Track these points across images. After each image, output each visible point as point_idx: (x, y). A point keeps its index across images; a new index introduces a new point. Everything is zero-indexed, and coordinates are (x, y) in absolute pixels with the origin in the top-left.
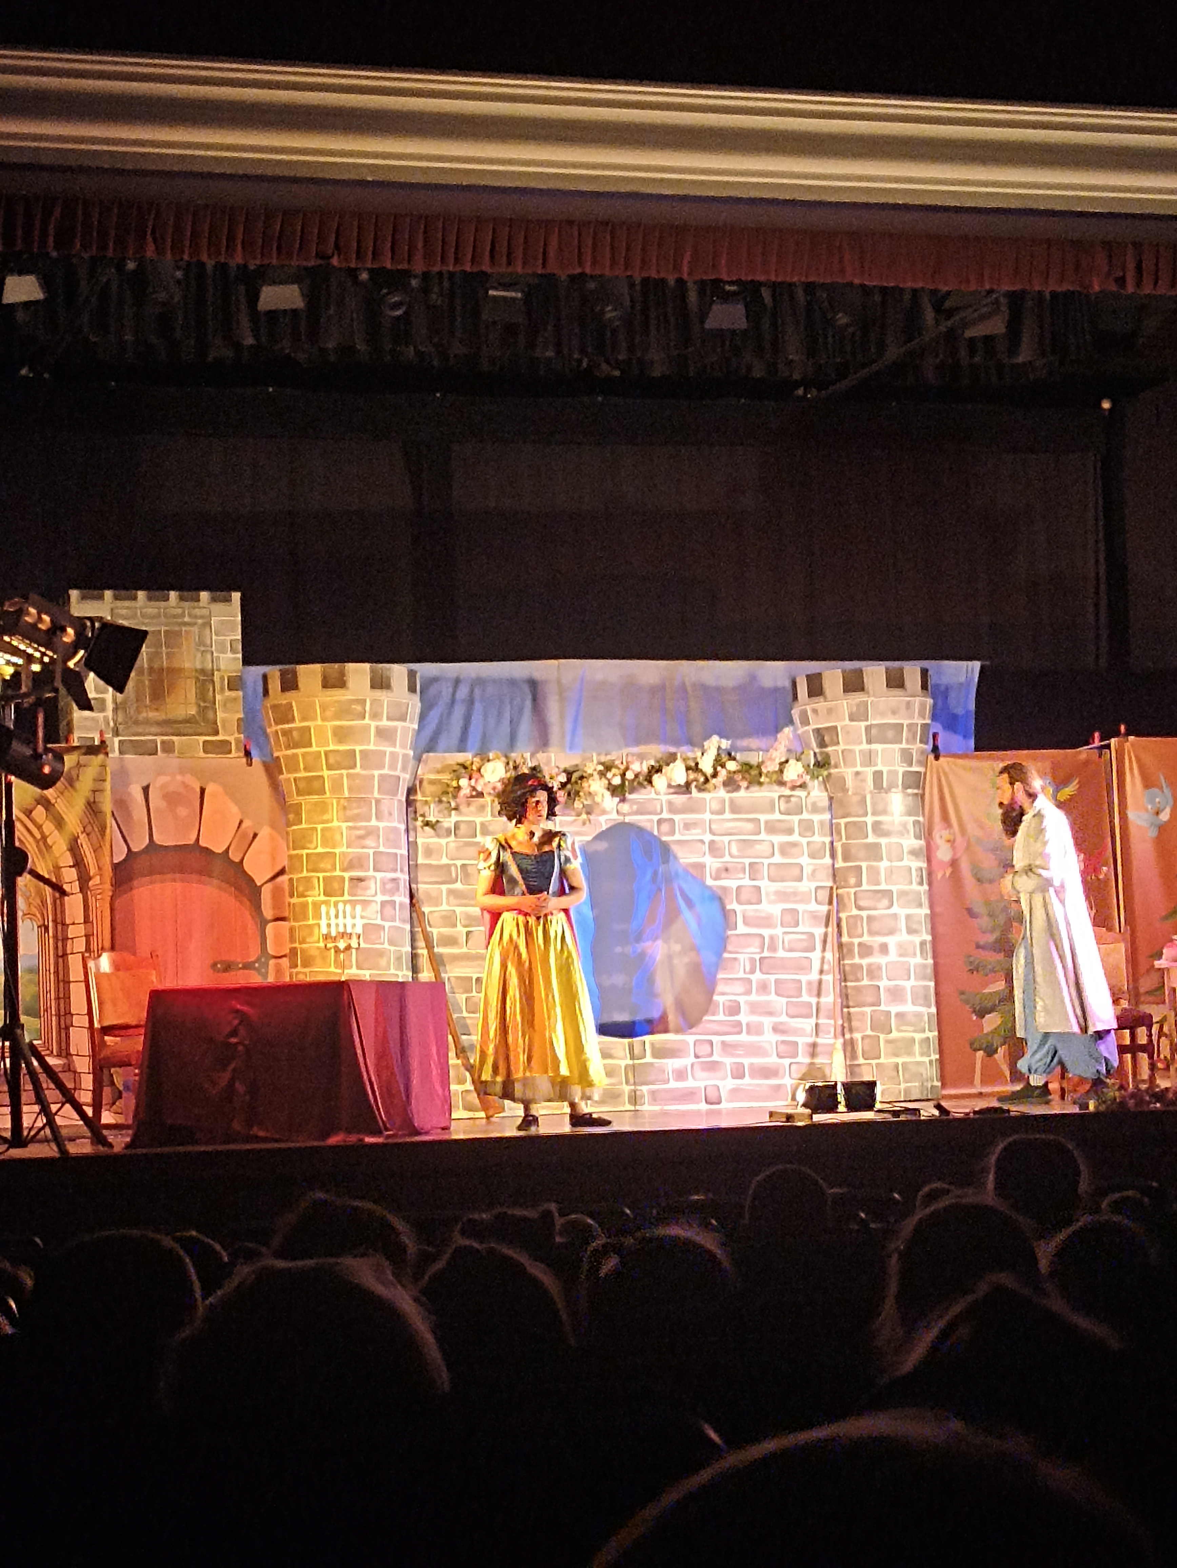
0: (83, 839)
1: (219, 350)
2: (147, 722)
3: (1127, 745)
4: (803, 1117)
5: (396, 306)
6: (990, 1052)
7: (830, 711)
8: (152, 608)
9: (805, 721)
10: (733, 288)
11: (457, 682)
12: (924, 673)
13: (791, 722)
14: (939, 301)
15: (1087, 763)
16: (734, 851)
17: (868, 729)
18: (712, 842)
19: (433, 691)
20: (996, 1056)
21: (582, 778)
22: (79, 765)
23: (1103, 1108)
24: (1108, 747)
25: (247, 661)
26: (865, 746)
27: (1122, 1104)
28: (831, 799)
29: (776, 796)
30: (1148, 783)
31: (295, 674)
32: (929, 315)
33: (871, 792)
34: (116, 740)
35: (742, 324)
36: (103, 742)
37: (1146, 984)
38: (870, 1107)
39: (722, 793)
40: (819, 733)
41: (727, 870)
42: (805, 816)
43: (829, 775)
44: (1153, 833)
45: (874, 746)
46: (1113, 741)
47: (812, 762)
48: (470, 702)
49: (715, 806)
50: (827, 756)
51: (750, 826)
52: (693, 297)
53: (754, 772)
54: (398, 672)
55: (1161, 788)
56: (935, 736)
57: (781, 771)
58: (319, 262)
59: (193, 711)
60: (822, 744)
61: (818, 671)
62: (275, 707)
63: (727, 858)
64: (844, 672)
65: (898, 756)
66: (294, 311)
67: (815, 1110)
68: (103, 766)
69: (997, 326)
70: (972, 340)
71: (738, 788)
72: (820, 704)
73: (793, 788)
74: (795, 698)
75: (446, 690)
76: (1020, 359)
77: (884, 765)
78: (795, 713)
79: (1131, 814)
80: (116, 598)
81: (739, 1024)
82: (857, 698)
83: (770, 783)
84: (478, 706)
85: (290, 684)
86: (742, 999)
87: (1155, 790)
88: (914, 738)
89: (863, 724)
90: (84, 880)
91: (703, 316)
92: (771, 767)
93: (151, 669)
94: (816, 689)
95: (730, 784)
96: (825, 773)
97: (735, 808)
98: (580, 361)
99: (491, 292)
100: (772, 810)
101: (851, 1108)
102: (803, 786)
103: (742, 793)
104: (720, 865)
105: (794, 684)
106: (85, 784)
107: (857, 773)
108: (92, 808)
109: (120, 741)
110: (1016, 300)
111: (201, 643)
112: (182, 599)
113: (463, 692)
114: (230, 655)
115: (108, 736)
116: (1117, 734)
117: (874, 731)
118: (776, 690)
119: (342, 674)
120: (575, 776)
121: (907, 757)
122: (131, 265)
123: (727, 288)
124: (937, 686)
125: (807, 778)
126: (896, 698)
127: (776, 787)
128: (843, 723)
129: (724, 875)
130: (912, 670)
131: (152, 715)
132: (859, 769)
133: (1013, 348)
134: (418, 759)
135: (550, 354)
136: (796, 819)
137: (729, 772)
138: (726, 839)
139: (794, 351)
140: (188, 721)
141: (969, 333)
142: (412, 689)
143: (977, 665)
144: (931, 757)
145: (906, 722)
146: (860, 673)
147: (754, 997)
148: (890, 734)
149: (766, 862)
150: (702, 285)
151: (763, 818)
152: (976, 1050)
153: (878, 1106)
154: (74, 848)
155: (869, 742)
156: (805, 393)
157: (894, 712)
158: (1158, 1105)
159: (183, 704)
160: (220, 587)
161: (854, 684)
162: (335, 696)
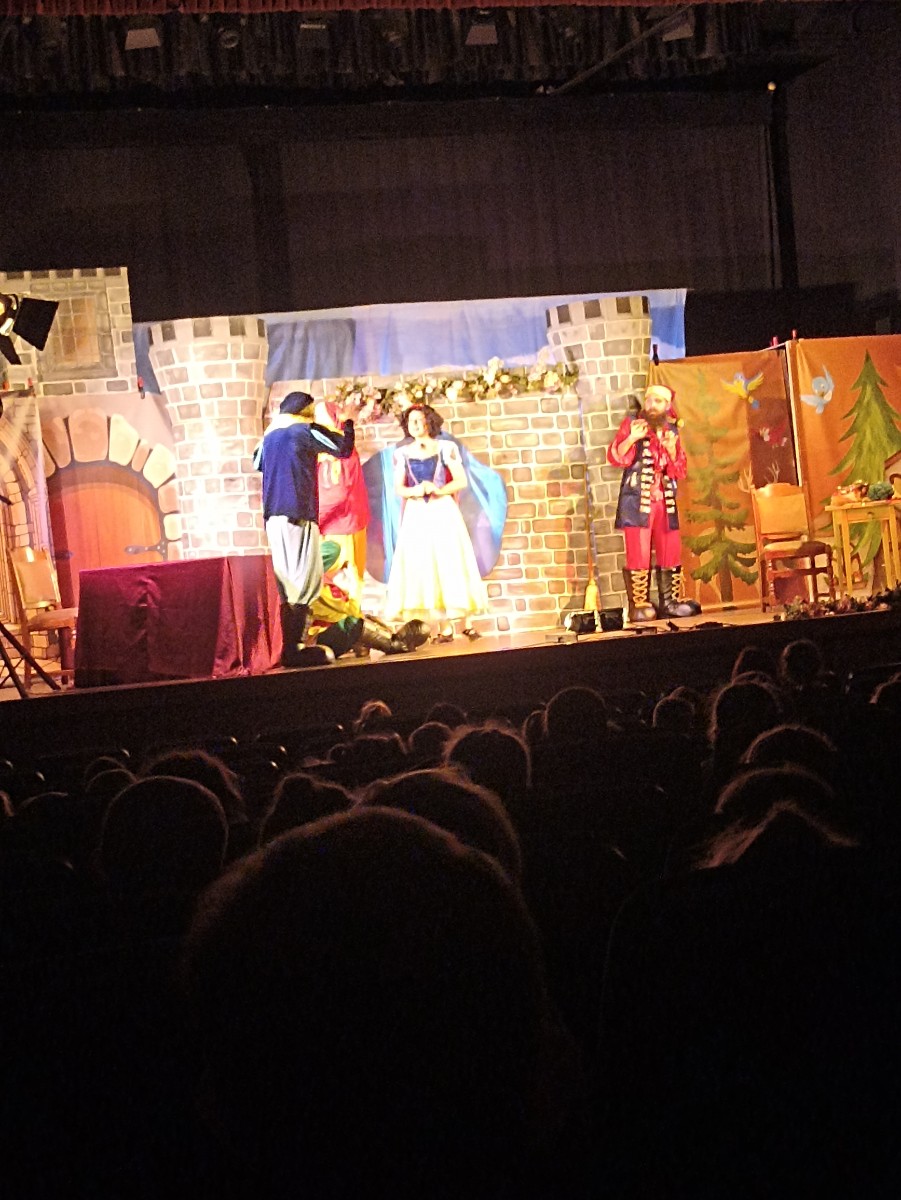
0: (21, 461)
1: (97, 81)
2: (63, 369)
3: (798, 345)
4: (570, 638)
5: (232, 40)
6: (706, 579)
7: (576, 333)
8: (62, 283)
9: (557, 341)
10: (486, 13)
11: (295, 326)
12: (645, 300)
13: (546, 342)
14: (641, 13)
15: (769, 360)
16: (510, 442)
17: (604, 344)
18: (493, 437)
19: (277, 334)
20: (710, 582)
21: (393, 393)
22: (15, 406)
23: (791, 617)
24: (784, 347)
25: (135, 319)
26: (604, 358)
27: (805, 614)
28: (579, 399)
29: (538, 399)
30: (815, 372)
31: (171, 327)
32: (635, 25)
33: (610, 393)
34: (41, 385)
35: (493, 40)
36: (31, 387)
37: (820, 522)
38: (619, 627)
39: (499, 400)
40: (569, 351)
41: (505, 457)
42: (561, 413)
43: (578, 381)
44: (819, 411)
45: (610, 358)
46: (788, 344)
47: (564, 372)
48: (306, 340)
49: (494, 409)
50: (575, 367)
51: (519, 423)
52: (456, 20)
53: (522, 382)
54: (250, 321)
55: (824, 376)
56: (655, 347)
57: (542, 380)
58: (170, 11)
59: (97, 359)
60: (572, 359)
61: (564, 304)
62: (158, 353)
63: (505, 448)
64: (585, 303)
65: (628, 363)
66: (154, 49)
67: (580, 632)
68: (33, 405)
69: (686, 32)
70: (668, 43)
71: (511, 395)
72: (567, 327)
73: (552, 393)
74: (549, 324)
75: (287, 333)
76: (705, 55)
77: (618, 370)
78: (550, 336)
79: (803, 398)
80: (33, 276)
81: (520, 570)
82: (596, 321)
83: (535, 390)
84: (312, 345)
85: (168, 335)
86: (521, 553)
87: (821, 378)
88: (640, 350)
89: (601, 342)
90: (24, 491)
91: (464, 35)
92: (534, 377)
93: (63, 330)
94: (564, 316)
95: (504, 392)
96: (575, 380)
97: (508, 411)
98: (372, 75)
99: (303, 26)
100: (536, 410)
101: (606, 629)
102: (559, 390)
103: (513, 399)
104: (500, 454)
105: (548, 314)
106: (20, 418)
107: (599, 379)
108: (27, 437)
109: (45, 386)
110: (700, 11)
111: (100, 307)
112: (83, 275)
113: (300, 334)
114: (122, 315)
115: (35, 382)
116: (791, 338)
117: (610, 346)
118: (534, 320)
119: (208, 325)
120: (388, 392)
121: (635, 364)
122: (27, 20)
123: (482, 12)
124: (655, 310)
125: (562, 385)
126: (624, 320)
127: (539, 393)
128: (586, 341)
129: (503, 461)
130: (635, 297)
131: (67, 364)
132: (600, 375)
133: (700, 47)
134: (270, 387)
135: (349, 70)
136: (554, 416)
137: (503, 384)
138: (503, 434)
139: (534, 58)
140: (93, 367)
141: (667, 37)
142: (261, 334)
143: (683, 292)
144: (653, 363)
145: (633, 338)
146: (596, 302)
147: (530, 550)
148: (622, 348)
149: (534, 449)
150: (462, 12)
151: (530, 416)
152: (695, 579)
153: (625, 626)
154: (15, 468)
155: (606, 354)
156: (545, 90)
157: (624, 331)
158: (832, 613)
159: (89, 355)
160: (111, 264)
161: (593, 311)
162: (204, 342)
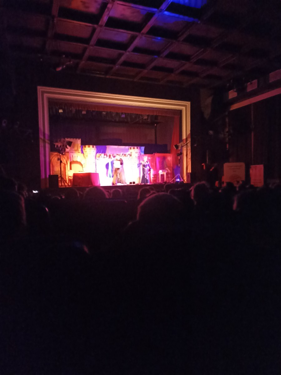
1: (78, 117)
5: (94, 114)
8: (73, 140)
10: (124, 113)
13: (128, 151)
14: (141, 115)
15: (153, 155)
17: (135, 152)
19: (98, 148)
22: (67, 154)
25: (81, 145)
30: (158, 157)
31: (86, 146)
32: (141, 117)
35: (125, 116)
38: (135, 184)
43: (132, 156)
52: (120, 114)
56: (141, 153)
58: (88, 110)
60: (131, 153)
61: (131, 147)
62: (84, 149)
65: (137, 155)
66: (85, 114)
67: (130, 184)
69: (146, 118)
72: (131, 150)
80: (70, 139)
91: (121, 116)
92: (127, 155)
93: (73, 145)
99: (103, 113)
108: (68, 157)
110: (148, 115)
111: (77, 143)
112: (76, 139)
115: (69, 151)
116: (156, 153)
119: (90, 146)
122: (71, 109)
124: (141, 149)
126: (137, 150)
130: (139, 147)
131: (73, 149)
133: (148, 120)
134: (96, 154)
135: (108, 118)
139: (129, 119)
140: (76, 150)
143: (144, 147)
159: (76, 148)
160: (79, 138)
161: (134, 148)
162: (89, 148)
